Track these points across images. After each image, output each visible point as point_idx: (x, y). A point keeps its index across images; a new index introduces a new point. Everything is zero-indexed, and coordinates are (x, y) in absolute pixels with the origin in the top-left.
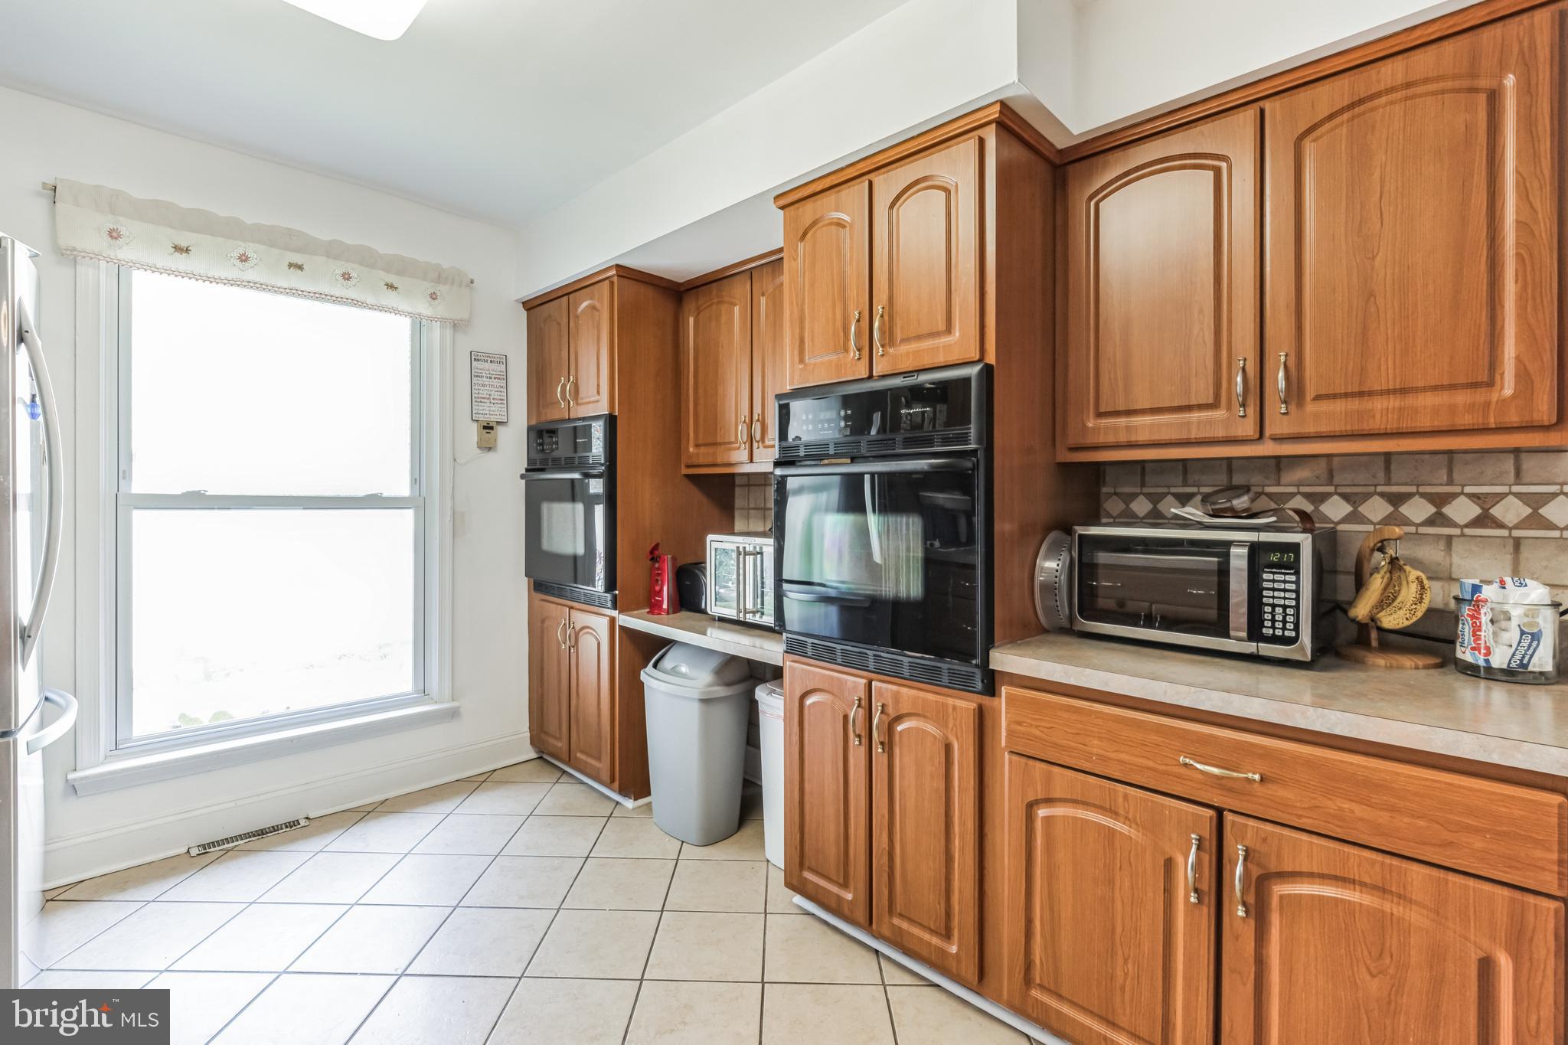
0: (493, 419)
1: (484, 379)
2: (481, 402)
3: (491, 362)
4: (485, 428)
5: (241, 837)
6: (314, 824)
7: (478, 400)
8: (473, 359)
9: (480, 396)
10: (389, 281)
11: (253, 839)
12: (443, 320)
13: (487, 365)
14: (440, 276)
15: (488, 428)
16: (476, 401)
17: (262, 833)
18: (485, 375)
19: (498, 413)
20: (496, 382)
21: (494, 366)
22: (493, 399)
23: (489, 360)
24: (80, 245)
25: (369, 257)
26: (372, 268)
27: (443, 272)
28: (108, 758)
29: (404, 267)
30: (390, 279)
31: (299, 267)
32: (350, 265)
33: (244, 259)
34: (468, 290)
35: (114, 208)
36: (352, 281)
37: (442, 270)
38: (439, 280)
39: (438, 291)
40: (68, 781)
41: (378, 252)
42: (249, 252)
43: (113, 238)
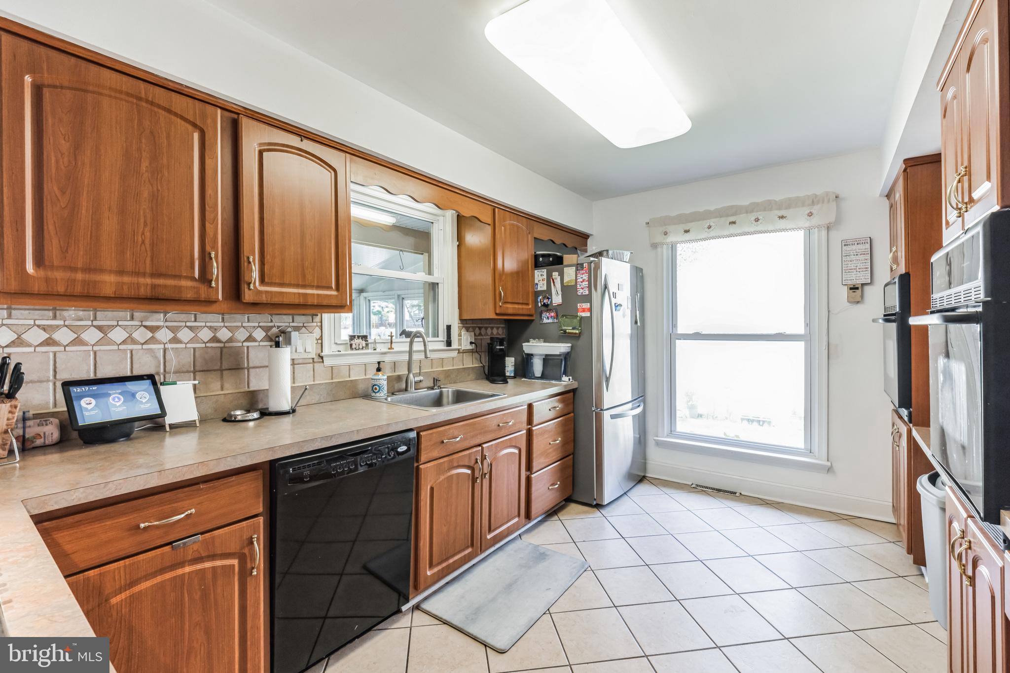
0: (859, 282)
1: (852, 256)
2: (849, 272)
3: (858, 244)
4: (851, 289)
5: (712, 488)
6: (743, 497)
7: (846, 271)
8: (843, 245)
9: (848, 268)
10: (780, 215)
11: (715, 491)
12: (819, 227)
13: (854, 247)
14: (814, 201)
15: (854, 288)
16: (845, 272)
17: (719, 490)
18: (852, 254)
19: (863, 278)
20: (862, 257)
21: (860, 246)
22: (859, 269)
23: (856, 243)
24: (656, 241)
25: (768, 206)
26: (771, 210)
27: (816, 197)
28: (668, 436)
29: (790, 204)
30: (781, 213)
31: (734, 223)
32: (759, 213)
33: (709, 227)
34: (835, 203)
35: (665, 223)
36: (760, 221)
37: (816, 196)
38: (813, 203)
39: (813, 211)
40: (654, 440)
41: (775, 201)
42: (712, 224)
43: (665, 235)
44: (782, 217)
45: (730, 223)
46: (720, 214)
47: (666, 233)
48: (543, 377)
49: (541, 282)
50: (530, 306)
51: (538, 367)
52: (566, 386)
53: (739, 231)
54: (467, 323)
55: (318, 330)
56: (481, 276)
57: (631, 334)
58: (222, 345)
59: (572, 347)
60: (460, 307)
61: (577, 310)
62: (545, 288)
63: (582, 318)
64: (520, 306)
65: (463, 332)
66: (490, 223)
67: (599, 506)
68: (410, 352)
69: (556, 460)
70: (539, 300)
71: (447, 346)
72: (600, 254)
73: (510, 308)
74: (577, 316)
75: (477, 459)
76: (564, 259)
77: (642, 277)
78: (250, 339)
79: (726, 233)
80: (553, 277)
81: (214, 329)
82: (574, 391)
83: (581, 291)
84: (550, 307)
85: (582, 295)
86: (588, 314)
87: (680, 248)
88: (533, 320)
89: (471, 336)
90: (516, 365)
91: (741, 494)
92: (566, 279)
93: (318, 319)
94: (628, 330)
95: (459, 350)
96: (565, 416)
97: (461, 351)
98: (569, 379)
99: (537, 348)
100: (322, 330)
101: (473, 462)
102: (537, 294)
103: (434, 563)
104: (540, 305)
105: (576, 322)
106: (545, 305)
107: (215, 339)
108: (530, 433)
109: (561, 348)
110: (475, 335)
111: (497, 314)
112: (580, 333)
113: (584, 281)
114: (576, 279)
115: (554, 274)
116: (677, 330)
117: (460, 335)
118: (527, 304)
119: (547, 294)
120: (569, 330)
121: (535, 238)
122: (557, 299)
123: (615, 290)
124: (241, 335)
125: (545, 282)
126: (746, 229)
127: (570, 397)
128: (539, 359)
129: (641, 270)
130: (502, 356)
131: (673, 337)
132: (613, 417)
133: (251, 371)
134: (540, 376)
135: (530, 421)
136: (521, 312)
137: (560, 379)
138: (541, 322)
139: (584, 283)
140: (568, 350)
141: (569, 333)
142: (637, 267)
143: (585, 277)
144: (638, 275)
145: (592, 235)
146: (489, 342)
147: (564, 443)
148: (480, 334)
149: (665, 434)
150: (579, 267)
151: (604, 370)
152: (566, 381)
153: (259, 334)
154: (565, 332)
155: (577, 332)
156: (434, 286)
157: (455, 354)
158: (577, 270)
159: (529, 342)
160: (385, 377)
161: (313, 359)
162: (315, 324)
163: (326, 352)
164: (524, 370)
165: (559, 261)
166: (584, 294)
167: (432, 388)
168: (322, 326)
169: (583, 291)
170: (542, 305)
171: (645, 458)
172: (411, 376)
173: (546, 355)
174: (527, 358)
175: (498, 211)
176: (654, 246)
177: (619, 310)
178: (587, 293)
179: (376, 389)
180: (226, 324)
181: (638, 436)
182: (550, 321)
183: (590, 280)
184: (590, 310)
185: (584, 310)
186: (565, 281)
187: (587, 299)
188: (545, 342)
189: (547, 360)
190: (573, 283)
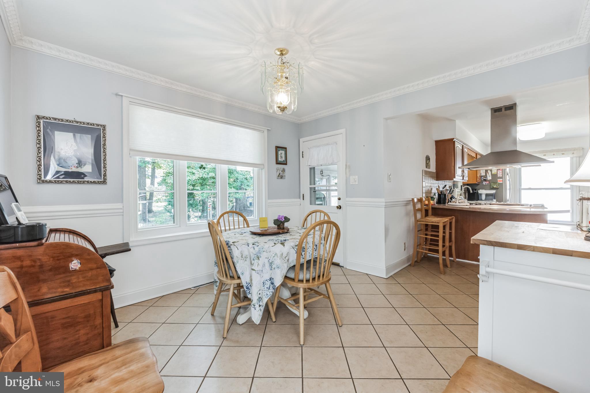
12: (576, 157)
29: (566, 150)
31: (545, 155)
32: (554, 152)
34: (582, 150)
36: (554, 155)
37: (575, 148)
38: (574, 150)
39: (574, 152)
44: (563, 154)
45: (544, 155)
50: (479, 180)
51: (483, 197)
59: (496, 191)
61: (498, 181)
63: (499, 183)
70: (482, 178)
80: (488, 172)
84: (486, 180)
85: (499, 177)
86: (502, 182)
88: (480, 184)
99: (483, 192)
102: (481, 176)
104: (482, 180)
105: (497, 184)
109: (493, 192)
112: (499, 188)
116: (521, 187)
119: (485, 176)
120: (495, 186)
122: (489, 178)
125: (484, 173)
128: (484, 195)
131: (520, 190)
134: (484, 199)
137: (492, 200)
138: (483, 184)
141: (495, 188)
151: (507, 198)
154: (493, 187)
158: (498, 170)
159: (480, 190)
164: (479, 197)
169: (500, 174)
173: (486, 194)
174: (479, 195)
178: (501, 176)
182: (487, 184)
183: (502, 173)
184: (502, 181)
185: (500, 181)
186: (493, 173)
187: (501, 178)
188: (485, 190)
189: (487, 195)
190: (496, 173)
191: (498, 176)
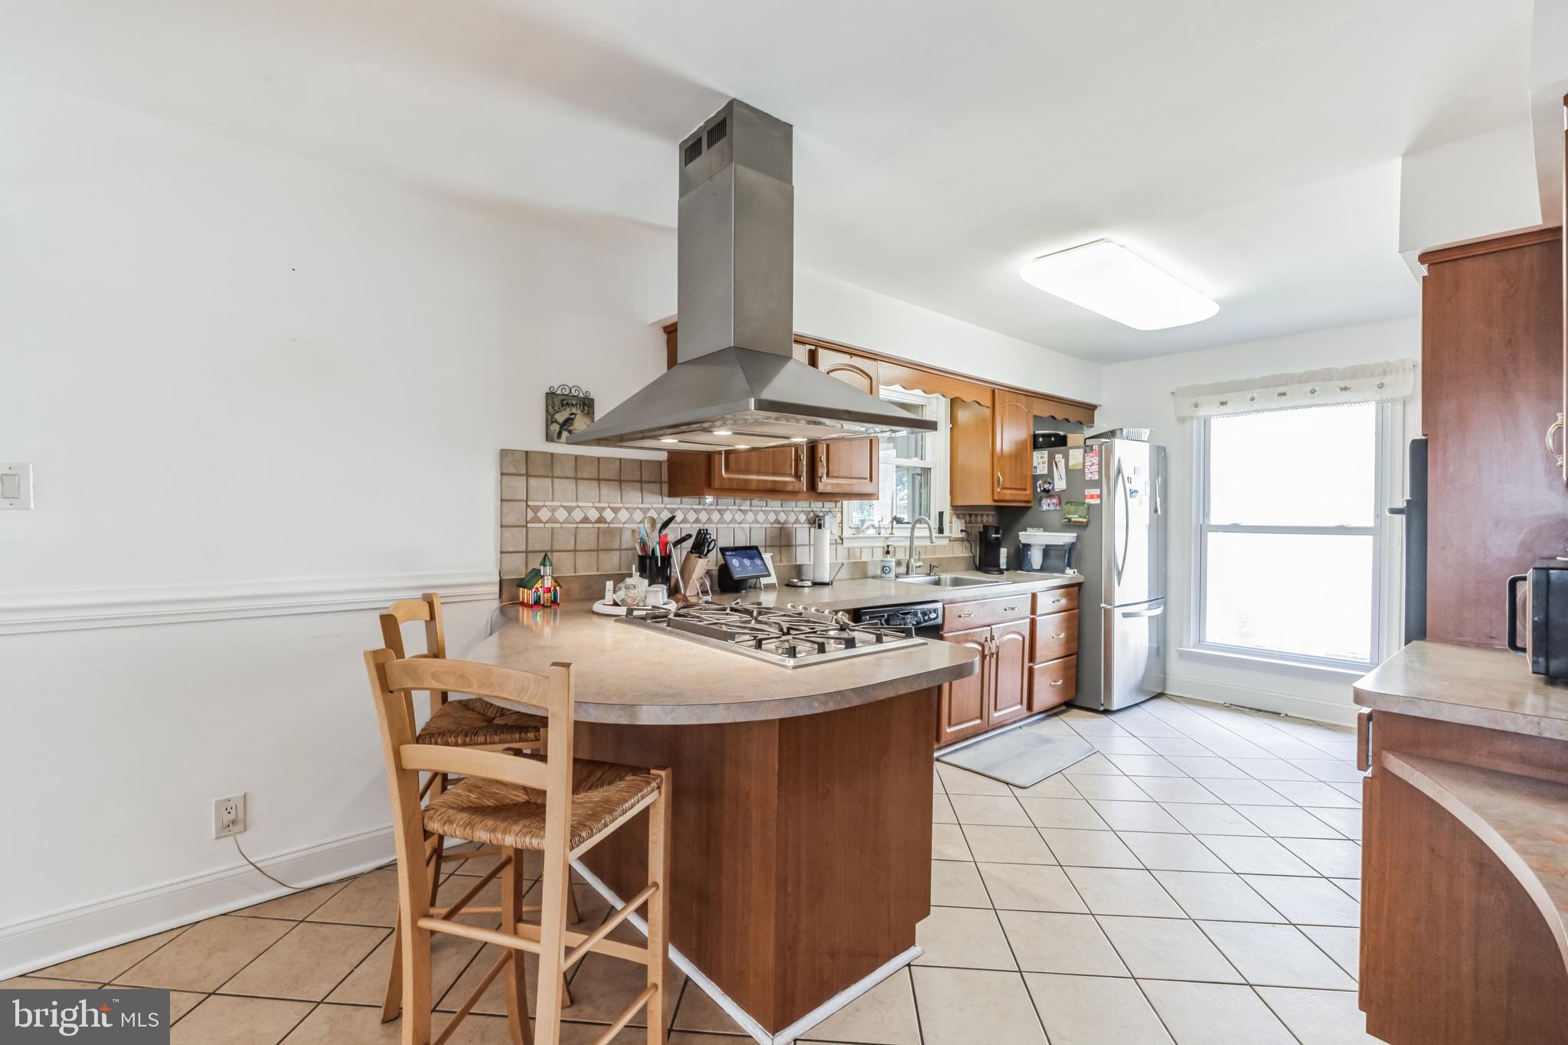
5: (1249, 708)
6: (1289, 718)
11: (1253, 711)
12: (1392, 401)
14: (1386, 369)
17: (1259, 710)
24: (1185, 414)
25: (1328, 376)
26: (1331, 380)
27: (1388, 366)
28: (1194, 647)
29: (1355, 373)
30: (1344, 384)
31: (1284, 394)
32: (1315, 383)
33: (1252, 399)
34: (1412, 372)
35: (1195, 394)
36: (1317, 393)
37: (1388, 364)
38: (1385, 373)
39: (1384, 381)
40: (1177, 650)
41: (1336, 369)
42: (1255, 395)
43: (1196, 407)
44: (1345, 389)
45: (1279, 395)
46: (1266, 384)
47: (1196, 406)
48: (1042, 569)
49: (1041, 465)
50: (1028, 492)
51: (1036, 558)
52: (1071, 578)
53: (1290, 405)
54: (959, 510)
55: (839, 514)
56: (977, 460)
57: (1150, 525)
58: (780, 526)
59: (1078, 537)
60: (951, 493)
61: (1085, 497)
62: (1045, 472)
63: (1090, 506)
64: (1018, 492)
65: (954, 519)
66: (989, 405)
67: (1107, 712)
68: (912, 538)
69: (1058, 656)
70: (1038, 485)
71: (939, 533)
72: (1112, 434)
73: (1008, 494)
74: (1085, 503)
75: (986, 638)
76: (1068, 439)
77: (1165, 458)
78: (797, 521)
79: (1273, 406)
80: (1056, 460)
81: (777, 513)
82: (1079, 585)
83: (1090, 476)
84: (1051, 493)
85: (1091, 481)
86: (1098, 501)
87: (1215, 423)
88: (1030, 507)
89: (961, 523)
90: (1008, 557)
91: (1286, 715)
92: (1072, 463)
93: (839, 504)
94: (1146, 521)
95: (950, 537)
96: (1071, 612)
97: (952, 539)
98: (1074, 573)
99: (1035, 538)
100: (842, 514)
101: (984, 639)
102: (1036, 478)
103: (952, 723)
104: (1039, 490)
105: (1083, 510)
106: (1046, 491)
107: (777, 521)
108: (1033, 623)
109: (1066, 538)
110: (965, 523)
111: (995, 501)
112: (1088, 522)
113: (1093, 464)
114: (1084, 463)
115: (1057, 456)
116: (1209, 521)
117: (951, 522)
118: (1025, 490)
119: (1049, 478)
120: (1075, 518)
121: (1034, 416)
122: (1060, 484)
123: (1131, 475)
124: (792, 518)
125: (1046, 465)
126: (1298, 402)
127: (1075, 592)
128: (1040, 549)
129: (1164, 449)
130: (997, 545)
131: (1203, 530)
132: (1125, 615)
133: (798, 548)
134: (1039, 568)
135: (1033, 611)
136: (1018, 498)
137: (1063, 572)
138: (1040, 509)
139: (1093, 467)
140: (1074, 540)
141: (1075, 522)
142: (1158, 447)
143: (1095, 460)
144: (1160, 457)
145: (1100, 406)
146: (981, 530)
147: (1068, 640)
148: (970, 522)
149: (1192, 644)
150: (1087, 449)
151: (1116, 563)
152: (1071, 575)
153: (803, 518)
154: (1070, 520)
155: (1085, 520)
156: (927, 471)
157: (946, 542)
158: (1085, 452)
159: (1026, 530)
160: (894, 560)
161: (836, 540)
162: (837, 509)
163: (845, 535)
164: (1019, 561)
165: (1062, 441)
166: (1093, 479)
167: (929, 575)
168: (842, 511)
169: (1091, 474)
170: (1041, 491)
171: (1164, 672)
172: (912, 560)
173: (1047, 546)
174: (1023, 549)
175: (998, 393)
176: (1182, 420)
177: (1134, 497)
178: (1097, 477)
179: (886, 570)
180: (784, 509)
181: (1156, 646)
182: (1052, 508)
183: (1100, 464)
184: (1100, 496)
185: (1092, 497)
186: (1070, 464)
187: (1097, 484)
188: (1045, 531)
189: (1047, 551)
190: (1080, 467)
191: (1088, 477)
